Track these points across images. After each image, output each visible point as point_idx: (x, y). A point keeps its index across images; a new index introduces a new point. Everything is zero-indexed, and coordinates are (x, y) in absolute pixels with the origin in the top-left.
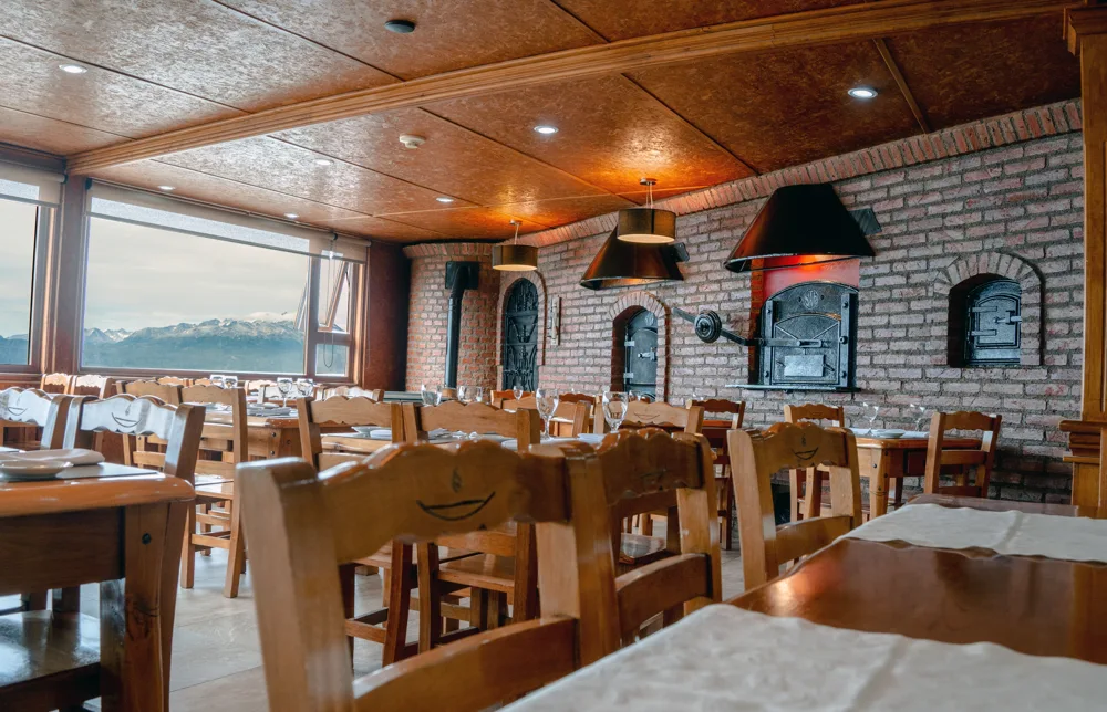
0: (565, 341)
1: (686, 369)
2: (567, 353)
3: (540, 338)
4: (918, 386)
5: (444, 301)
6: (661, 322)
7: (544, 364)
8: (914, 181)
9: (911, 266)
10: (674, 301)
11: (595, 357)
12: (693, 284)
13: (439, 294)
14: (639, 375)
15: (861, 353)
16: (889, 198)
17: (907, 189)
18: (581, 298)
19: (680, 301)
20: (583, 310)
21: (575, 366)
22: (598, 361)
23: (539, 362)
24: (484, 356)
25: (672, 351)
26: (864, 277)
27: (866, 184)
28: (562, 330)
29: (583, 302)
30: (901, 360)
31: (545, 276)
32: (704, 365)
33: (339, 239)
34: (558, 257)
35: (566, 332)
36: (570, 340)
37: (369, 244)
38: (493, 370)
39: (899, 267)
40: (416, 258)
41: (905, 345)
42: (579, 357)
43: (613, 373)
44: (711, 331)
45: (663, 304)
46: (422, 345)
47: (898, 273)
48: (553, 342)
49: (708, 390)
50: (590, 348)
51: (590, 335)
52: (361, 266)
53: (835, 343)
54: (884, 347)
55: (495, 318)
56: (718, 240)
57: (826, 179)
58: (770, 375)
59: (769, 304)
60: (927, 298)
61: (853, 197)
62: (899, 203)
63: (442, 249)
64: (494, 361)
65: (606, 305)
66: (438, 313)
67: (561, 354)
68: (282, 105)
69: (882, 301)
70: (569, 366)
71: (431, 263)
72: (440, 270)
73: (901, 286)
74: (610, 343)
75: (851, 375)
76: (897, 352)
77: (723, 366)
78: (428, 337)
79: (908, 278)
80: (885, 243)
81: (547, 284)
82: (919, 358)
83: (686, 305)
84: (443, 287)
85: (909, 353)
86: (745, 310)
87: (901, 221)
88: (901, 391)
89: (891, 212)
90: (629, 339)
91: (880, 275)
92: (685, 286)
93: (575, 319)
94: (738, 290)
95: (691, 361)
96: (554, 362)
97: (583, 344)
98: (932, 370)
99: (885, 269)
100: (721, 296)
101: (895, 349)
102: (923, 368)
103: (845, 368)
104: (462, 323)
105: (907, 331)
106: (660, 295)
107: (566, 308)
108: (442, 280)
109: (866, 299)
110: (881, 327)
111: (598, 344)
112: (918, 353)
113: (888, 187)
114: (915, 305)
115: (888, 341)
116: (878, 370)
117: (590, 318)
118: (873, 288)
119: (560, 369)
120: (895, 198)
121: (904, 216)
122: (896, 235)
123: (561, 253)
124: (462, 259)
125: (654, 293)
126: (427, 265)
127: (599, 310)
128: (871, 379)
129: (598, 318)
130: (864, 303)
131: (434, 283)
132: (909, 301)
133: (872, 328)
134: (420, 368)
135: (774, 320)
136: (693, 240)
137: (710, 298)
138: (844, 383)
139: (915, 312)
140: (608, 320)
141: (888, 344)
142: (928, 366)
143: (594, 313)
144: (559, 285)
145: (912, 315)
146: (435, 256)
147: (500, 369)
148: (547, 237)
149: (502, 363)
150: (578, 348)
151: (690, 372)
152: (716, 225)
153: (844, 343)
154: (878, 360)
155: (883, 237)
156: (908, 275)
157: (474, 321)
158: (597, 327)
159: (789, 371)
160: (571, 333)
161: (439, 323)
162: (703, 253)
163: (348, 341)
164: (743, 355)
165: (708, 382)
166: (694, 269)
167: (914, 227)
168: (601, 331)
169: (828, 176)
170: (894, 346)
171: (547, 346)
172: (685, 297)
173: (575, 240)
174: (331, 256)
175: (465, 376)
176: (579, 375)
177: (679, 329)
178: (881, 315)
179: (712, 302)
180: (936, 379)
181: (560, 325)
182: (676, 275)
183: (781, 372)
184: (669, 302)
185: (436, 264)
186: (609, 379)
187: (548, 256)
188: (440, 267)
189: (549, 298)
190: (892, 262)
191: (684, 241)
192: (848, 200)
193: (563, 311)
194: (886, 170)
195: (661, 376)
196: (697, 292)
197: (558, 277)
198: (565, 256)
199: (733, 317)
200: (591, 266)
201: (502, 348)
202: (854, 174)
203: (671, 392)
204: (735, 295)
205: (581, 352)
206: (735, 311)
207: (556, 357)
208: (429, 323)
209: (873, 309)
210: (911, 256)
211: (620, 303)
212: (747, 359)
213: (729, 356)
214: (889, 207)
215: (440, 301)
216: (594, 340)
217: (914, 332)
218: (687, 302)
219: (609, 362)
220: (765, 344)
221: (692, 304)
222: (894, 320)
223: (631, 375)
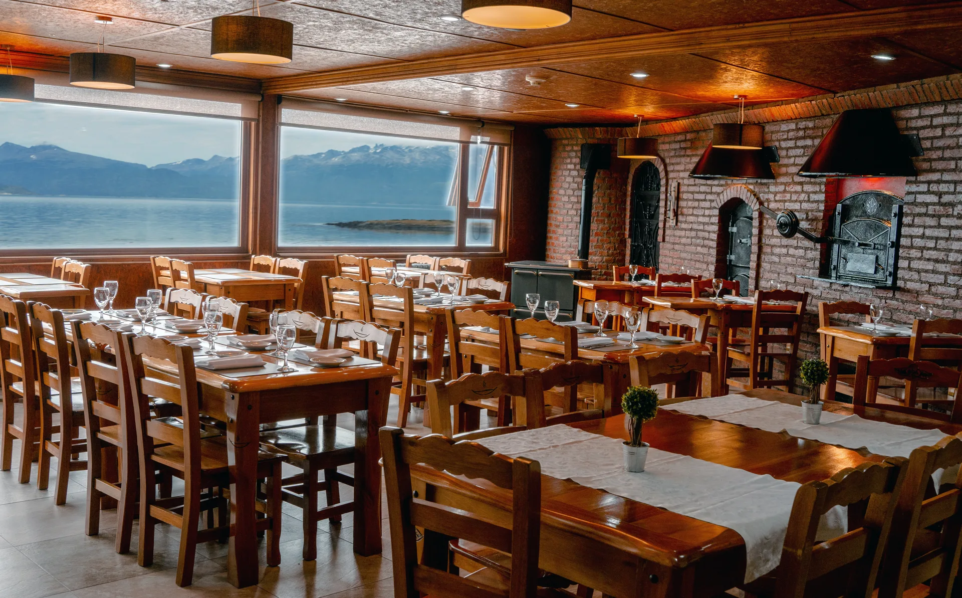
0: (681, 222)
1: (773, 257)
2: (683, 233)
3: (661, 217)
4: (941, 289)
5: (579, 180)
6: (756, 215)
7: (664, 240)
8: (951, 114)
9: (943, 188)
10: (766, 196)
11: (704, 239)
12: (782, 184)
13: (575, 173)
14: (739, 258)
15: (902, 258)
16: (931, 126)
17: (946, 120)
18: (695, 185)
19: (771, 197)
20: (697, 196)
21: (689, 245)
22: (706, 242)
23: (660, 238)
24: (614, 230)
25: (763, 241)
26: (909, 193)
27: (915, 112)
28: (679, 213)
29: (696, 189)
30: (930, 266)
31: (667, 161)
32: (787, 255)
33: (485, 126)
34: (677, 146)
35: (682, 214)
36: (686, 222)
37: (513, 129)
38: (623, 242)
39: (934, 187)
40: (555, 140)
41: (934, 254)
42: (692, 238)
43: (717, 254)
44: (790, 228)
45: (758, 199)
46: (560, 218)
47: (933, 193)
48: (671, 222)
49: (789, 277)
50: (701, 230)
51: (701, 219)
52: (506, 148)
53: (885, 246)
54: (919, 255)
55: (625, 195)
56: (802, 147)
57: (883, 105)
58: (836, 268)
59: (839, 207)
60: (953, 216)
61: (905, 122)
62: (939, 132)
63: (578, 133)
64: (624, 234)
65: (715, 193)
66: (574, 190)
67: (678, 233)
68: (433, 58)
69: (920, 215)
70: (684, 245)
71: (568, 145)
72: (576, 151)
73: (934, 204)
74: (716, 228)
75: (894, 275)
76: (929, 260)
77: (801, 257)
78: (565, 211)
79: (940, 197)
80: (925, 165)
81: (669, 169)
82: (943, 265)
83: (776, 201)
84: (578, 167)
85: (937, 261)
86: (820, 211)
87: (939, 148)
88: (929, 292)
89: (932, 138)
90: (733, 226)
91: (920, 193)
92: (776, 184)
93: (690, 203)
94: (815, 193)
95: (777, 251)
96: (672, 240)
97: (695, 226)
98: (952, 277)
99: (923, 188)
100: (803, 196)
101: (927, 257)
102: (946, 274)
103: (891, 269)
104: (594, 200)
105: (936, 242)
106: (756, 190)
107: (683, 192)
108: (578, 160)
109: (909, 212)
110: (918, 237)
111: (707, 228)
112: (943, 261)
113: (932, 116)
114: (944, 222)
115: (922, 249)
116: (913, 273)
117: (703, 204)
118: (914, 203)
119: (677, 247)
120: (936, 127)
121: (940, 143)
122: (935, 160)
123: (680, 142)
124: (596, 141)
125: (751, 187)
126: (565, 146)
127: (709, 197)
128: (908, 280)
129: (707, 204)
130: (907, 215)
131: (571, 163)
132: (939, 217)
133: (912, 237)
134: (557, 239)
135: (842, 221)
136: (783, 144)
137: (794, 197)
138: (889, 282)
139: (943, 227)
140: (715, 208)
141: (922, 252)
142: (950, 274)
143: (705, 200)
144: (678, 171)
145: (941, 230)
146: (572, 138)
147: (629, 241)
148: (667, 127)
149: (630, 236)
150: (691, 229)
151: (776, 259)
152: (801, 133)
153: (892, 247)
154: (915, 264)
155: (924, 160)
156: (940, 195)
157: (606, 198)
158: (707, 212)
159: (849, 266)
160: (687, 215)
161: (574, 199)
162: (790, 157)
163: (494, 214)
164: (816, 249)
165: (790, 270)
166: (784, 170)
167: (948, 154)
168: (710, 216)
169: (885, 102)
170: (927, 254)
171: (667, 225)
172: (775, 194)
173: (691, 132)
174: (479, 141)
175: (597, 247)
176: (692, 253)
177: (770, 221)
178: (919, 226)
179: (796, 201)
180: (955, 285)
181: (678, 207)
182: (770, 175)
183: (845, 266)
184: (763, 197)
185: (572, 145)
186: (714, 260)
187: (670, 143)
188: (575, 148)
189: (670, 181)
190: (929, 183)
191: (777, 144)
192: (902, 124)
193: (681, 195)
194: (928, 103)
195: (753, 261)
196: (785, 191)
197: (678, 164)
198: (683, 145)
199: (810, 216)
200: (703, 156)
201: (631, 223)
202: (905, 103)
203: (761, 276)
204: (814, 197)
205: (693, 234)
206: (812, 211)
207: (674, 236)
208: (566, 199)
209: (913, 221)
210: (944, 179)
211: (725, 194)
212: (818, 253)
213: (806, 249)
214: (931, 135)
215: (576, 180)
216: (704, 224)
217: (942, 244)
218: (777, 198)
219: (714, 244)
220: (834, 241)
221: (780, 201)
222: (928, 232)
223: (733, 257)
